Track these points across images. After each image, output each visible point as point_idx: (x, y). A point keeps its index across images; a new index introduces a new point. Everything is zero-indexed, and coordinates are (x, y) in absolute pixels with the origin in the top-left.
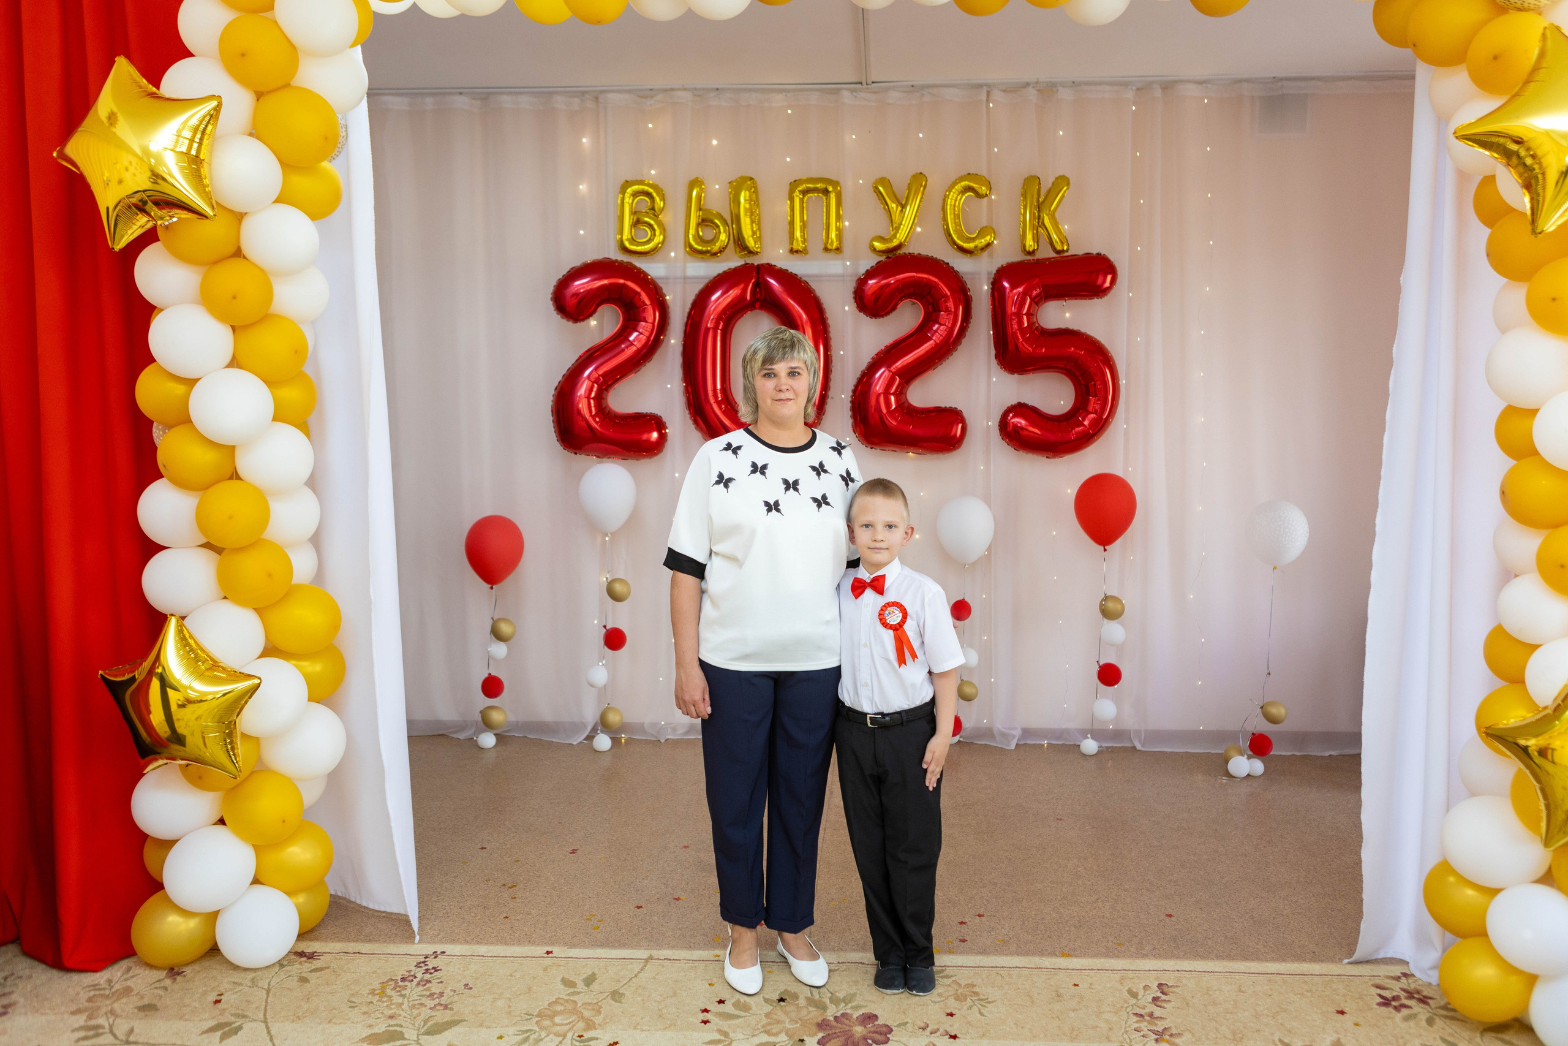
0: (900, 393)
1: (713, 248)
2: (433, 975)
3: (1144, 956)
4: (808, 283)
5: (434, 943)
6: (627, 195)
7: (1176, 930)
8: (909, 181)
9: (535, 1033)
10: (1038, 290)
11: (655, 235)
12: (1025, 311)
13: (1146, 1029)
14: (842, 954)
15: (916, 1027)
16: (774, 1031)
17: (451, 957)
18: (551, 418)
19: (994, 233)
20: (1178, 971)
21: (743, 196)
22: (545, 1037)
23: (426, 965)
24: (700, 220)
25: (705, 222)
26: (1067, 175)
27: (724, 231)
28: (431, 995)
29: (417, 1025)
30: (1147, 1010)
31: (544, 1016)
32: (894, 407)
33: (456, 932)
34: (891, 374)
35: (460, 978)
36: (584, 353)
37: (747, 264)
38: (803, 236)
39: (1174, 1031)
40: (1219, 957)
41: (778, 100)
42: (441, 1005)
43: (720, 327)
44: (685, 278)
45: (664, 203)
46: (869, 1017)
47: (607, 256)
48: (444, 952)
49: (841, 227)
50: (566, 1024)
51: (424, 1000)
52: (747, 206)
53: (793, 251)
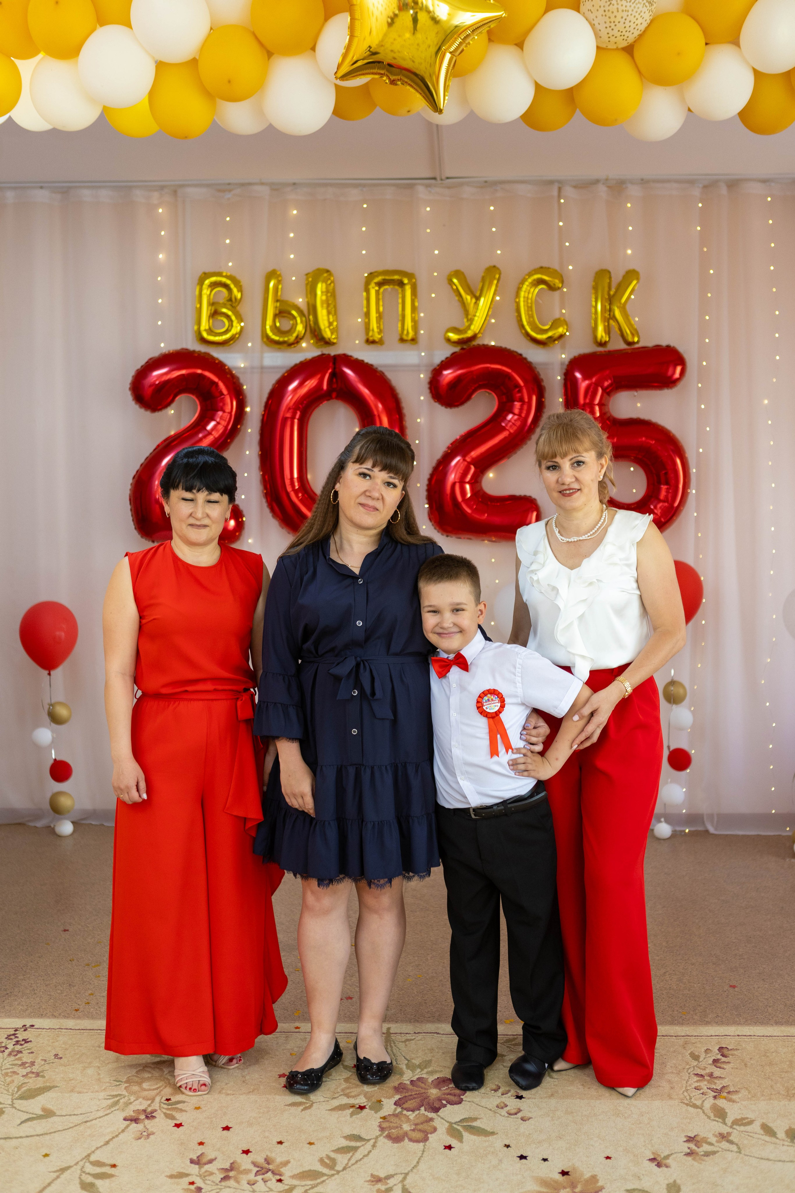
0: (476, 481)
1: (289, 339)
2: (24, 1046)
3: (707, 1023)
4: (383, 373)
5: (23, 1017)
6: (205, 286)
7: (738, 999)
8: (483, 274)
9: (124, 1097)
10: (610, 381)
11: (232, 326)
12: (597, 401)
13: (705, 1088)
14: (417, 1025)
15: (488, 1089)
16: (353, 1094)
17: (40, 1030)
18: (129, 507)
19: (567, 325)
20: (738, 1035)
21: (320, 288)
22: (134, 1101)
23: (17, 1037)
24: (277, 312)
25: (282, 313)
26: (637, 269)
27: (302, 322)
28: (23, 1064)
29: (11, 1091)
30: (708, 1071)
31: (134, 1082)
32: (469, 495)
33: (43, 1007)
34: (466, 463)
35: (49, 1049)
36: (162, 443)
37: (323, 355)
38: (378, 327)
39: (732, 1089)
40: (777, 1023)
41: (354, 194)
42: (33, 1073)
43: (297, 416)
44: (262, 368)
45: (242, 295)
46: (444, 1081)
47: (184, 346)
48: (33, 1026)
49: (417, 318)
50: (154, 1090)
51: (16, 1069)
52: (324, 298)
53: (370, 342)
